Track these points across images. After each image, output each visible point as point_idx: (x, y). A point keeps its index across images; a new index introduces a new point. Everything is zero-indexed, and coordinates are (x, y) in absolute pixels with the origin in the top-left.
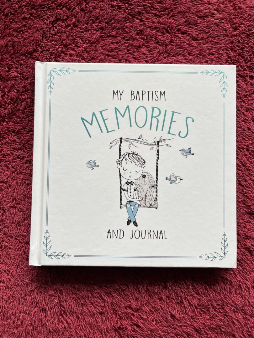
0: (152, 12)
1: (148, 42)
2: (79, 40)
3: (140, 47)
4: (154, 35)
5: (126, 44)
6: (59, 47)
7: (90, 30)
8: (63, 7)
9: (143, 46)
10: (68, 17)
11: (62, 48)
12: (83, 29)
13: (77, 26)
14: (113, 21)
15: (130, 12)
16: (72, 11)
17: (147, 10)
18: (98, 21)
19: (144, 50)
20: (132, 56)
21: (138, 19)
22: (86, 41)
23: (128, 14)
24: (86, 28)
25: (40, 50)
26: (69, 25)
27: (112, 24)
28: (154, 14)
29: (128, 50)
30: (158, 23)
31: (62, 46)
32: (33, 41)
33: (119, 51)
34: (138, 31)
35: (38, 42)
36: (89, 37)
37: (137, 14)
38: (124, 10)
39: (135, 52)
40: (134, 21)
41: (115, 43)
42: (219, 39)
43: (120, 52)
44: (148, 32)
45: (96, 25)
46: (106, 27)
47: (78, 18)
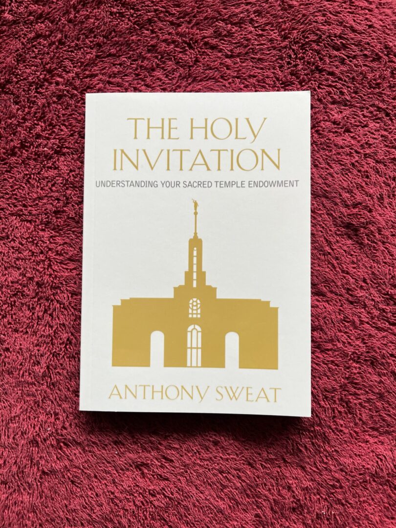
0: (168, 19)
1: (164, 63)
2: (67, 63)
3: (153, 70)
4: (172, 51)
5: (133, 66)
6: (41, 74)
7: (82, 48)
8: (45, 19)
9: (157, 67)
10: (52, 32)
11: (45, 75)
12: (72, 47)
13: (63, 44)
14: (113, 34)
15: (137, 21)
16: (57, 24)
17: (160, 17)
18: (93, 35)
19: (159, 74)
20: (143, 83)
21: (148, 30)
22: (77, 63)
23: (134, 23)
24: (77, 45)
25: (15, 79)
26: (54, 43)
27: (113, 38)
28: (169, 22)
29: (137, 75)
30: (177, 34)
31: (45, 73)
32: (4, 68)
33: (124, 76)
34: (149, 46)
35: (12, 69)
36: (82, 58)
37: (147, 22)
38: (129, 18)
39: (147, 77)
40: (143, 33)
41: (118, 65)
42: (263, 53)
43: (126, 77)
44: (163, 47)
45: (90, 41)
46: (104, 43)
47: (66, 31)
